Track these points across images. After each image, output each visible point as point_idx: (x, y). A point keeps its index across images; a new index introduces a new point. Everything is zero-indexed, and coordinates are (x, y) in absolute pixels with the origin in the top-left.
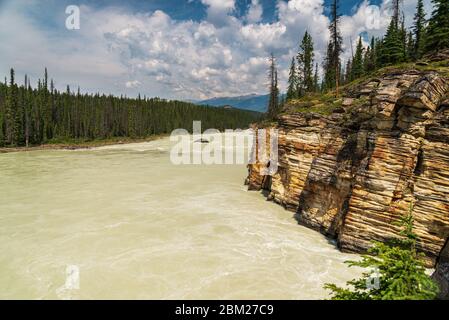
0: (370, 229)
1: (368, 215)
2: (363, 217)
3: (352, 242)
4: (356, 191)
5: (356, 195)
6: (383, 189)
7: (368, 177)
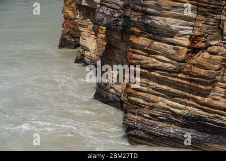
0: (164, 102)
1: (158, 80)
2: (151, 83)
3: (140, 126)
4: (134, 40)
5: (135, 46)
6: (173, 34)
7: (147, 14)
